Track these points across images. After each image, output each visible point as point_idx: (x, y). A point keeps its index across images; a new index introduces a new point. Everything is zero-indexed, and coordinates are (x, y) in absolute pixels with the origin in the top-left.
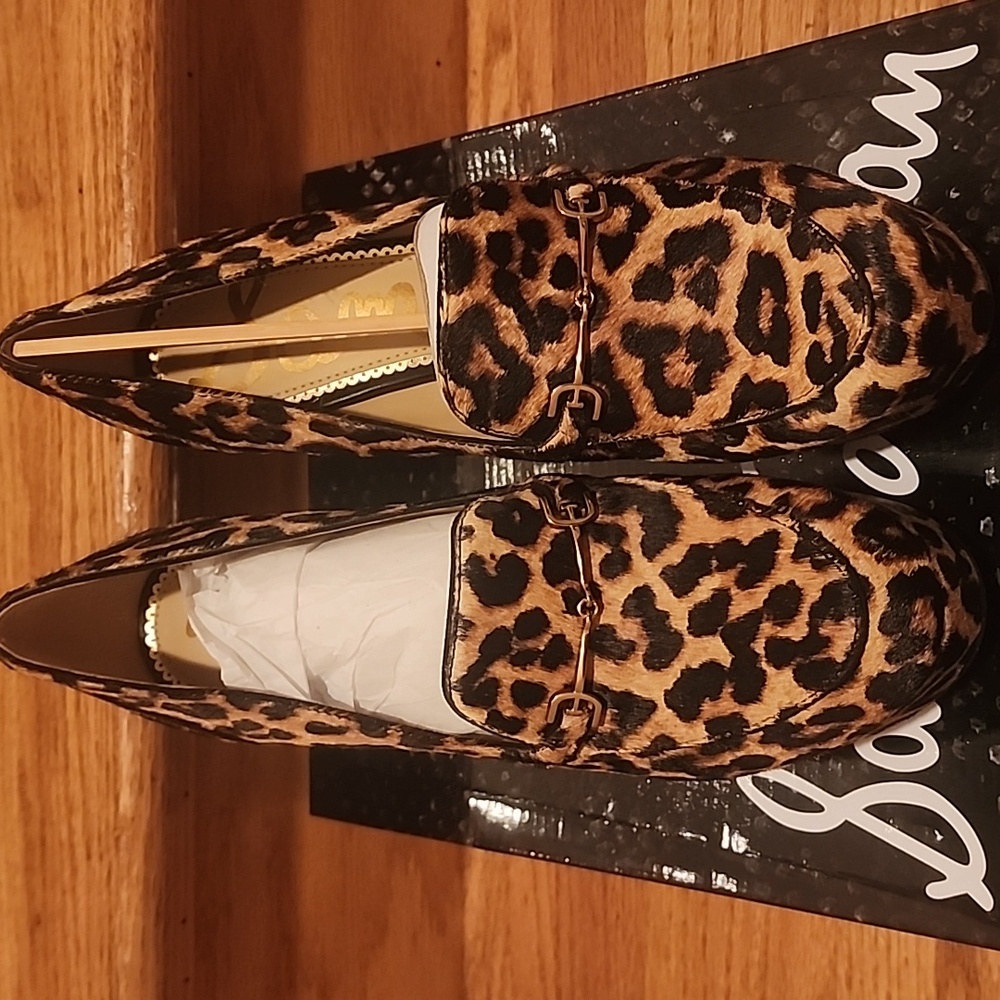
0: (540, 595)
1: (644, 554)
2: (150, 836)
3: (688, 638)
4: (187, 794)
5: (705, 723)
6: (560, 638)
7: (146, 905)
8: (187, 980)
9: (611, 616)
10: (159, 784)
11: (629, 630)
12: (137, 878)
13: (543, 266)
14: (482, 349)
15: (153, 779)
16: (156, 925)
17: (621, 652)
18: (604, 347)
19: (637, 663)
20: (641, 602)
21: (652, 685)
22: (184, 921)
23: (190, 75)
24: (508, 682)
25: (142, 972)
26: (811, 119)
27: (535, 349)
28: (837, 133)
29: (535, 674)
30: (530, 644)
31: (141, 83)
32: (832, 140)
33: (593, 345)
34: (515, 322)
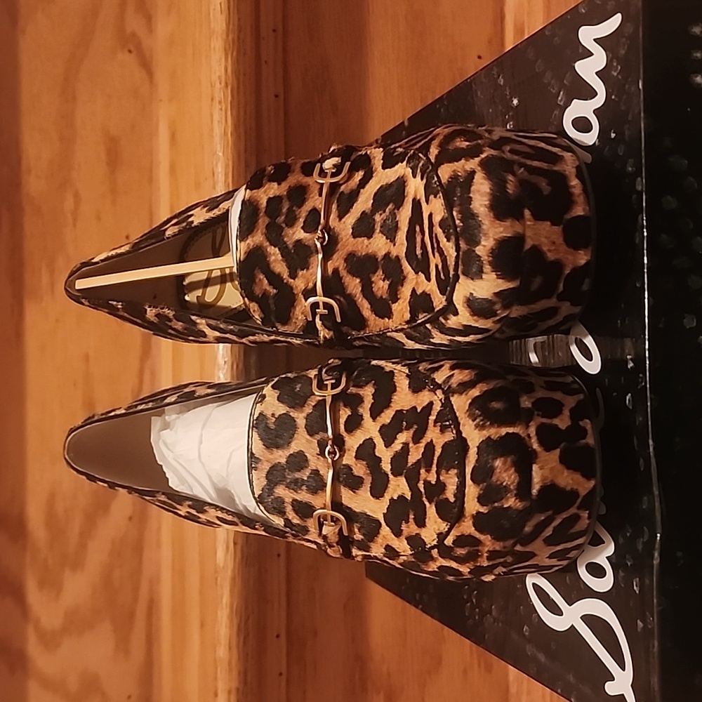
0: (303, 442)
1: (371, 416)
2: (233, 579)
3: (391, 476)
4: (279, 555)
5: (406, 539)
6: (316, 472)
7: (231, 621)
8: (281, 674)
9: (349, 459)
10: (239, 547)
11: (360, 469)
12: (226, 604)
13: (300, 218)
14: (262, 276)
15: (235, 544)
16: (238, 635)
17: (355, 484)
18: (336, 271)
19: (365, 492)
20: (367, 451)
21: (377, 509)
22: (278, 636)
23: (276, 96)
24: (288, 500)
25: (230, 663)
26: (549, 84)
27: (293, 276)
28: (562, 93)
29: (304, 496)
30: (297, 475)
31: (223, 109)
32: (560, 98)
33: (330, 271)
34: (280, 257)
